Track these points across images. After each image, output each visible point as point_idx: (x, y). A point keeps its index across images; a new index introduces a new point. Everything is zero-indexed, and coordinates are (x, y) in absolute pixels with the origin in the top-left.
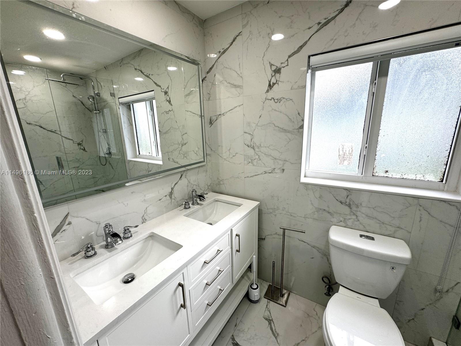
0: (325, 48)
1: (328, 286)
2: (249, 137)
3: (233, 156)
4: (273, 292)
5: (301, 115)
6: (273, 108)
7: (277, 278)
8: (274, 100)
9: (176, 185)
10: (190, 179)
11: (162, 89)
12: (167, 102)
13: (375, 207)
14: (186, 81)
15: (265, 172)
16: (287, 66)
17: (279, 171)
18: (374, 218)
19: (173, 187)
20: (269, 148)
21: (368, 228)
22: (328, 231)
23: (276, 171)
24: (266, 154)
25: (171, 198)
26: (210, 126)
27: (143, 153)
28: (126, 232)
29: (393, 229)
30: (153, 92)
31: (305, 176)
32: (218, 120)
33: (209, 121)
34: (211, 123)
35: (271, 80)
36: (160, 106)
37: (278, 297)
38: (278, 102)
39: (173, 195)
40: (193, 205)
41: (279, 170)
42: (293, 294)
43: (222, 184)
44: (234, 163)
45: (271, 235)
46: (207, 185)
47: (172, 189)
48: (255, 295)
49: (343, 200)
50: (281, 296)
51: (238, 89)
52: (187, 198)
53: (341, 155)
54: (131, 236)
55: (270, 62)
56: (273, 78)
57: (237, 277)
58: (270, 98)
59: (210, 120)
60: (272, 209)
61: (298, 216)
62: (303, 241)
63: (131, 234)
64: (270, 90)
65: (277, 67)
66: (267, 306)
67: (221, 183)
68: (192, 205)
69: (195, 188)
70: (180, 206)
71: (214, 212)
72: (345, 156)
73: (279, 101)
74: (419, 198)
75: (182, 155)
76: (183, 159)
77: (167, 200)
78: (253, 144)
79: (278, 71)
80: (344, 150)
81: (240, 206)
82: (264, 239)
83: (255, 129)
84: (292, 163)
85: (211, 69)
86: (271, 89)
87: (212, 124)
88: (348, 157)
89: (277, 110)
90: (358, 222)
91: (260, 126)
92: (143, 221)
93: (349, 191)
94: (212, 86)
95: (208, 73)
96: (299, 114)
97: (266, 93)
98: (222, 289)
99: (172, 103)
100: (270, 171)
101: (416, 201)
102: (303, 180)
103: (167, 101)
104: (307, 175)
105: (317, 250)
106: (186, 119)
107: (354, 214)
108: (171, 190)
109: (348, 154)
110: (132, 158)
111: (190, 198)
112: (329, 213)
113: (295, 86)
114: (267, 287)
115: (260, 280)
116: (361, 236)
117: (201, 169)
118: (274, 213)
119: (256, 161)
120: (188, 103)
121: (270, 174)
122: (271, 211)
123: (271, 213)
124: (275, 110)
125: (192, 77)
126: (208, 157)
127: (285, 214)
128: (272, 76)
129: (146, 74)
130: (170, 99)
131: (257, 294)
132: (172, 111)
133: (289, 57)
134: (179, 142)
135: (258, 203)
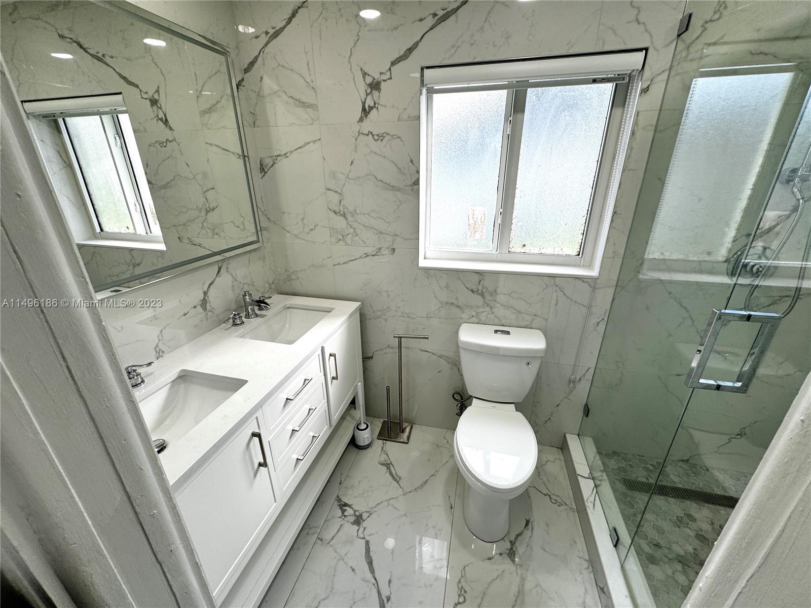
0: (444, 58)
1: (459, 405)
2: (335, 198)
3: (311, 230)
4: (389, 429)
5: (414, 162)
6: (373, 150)
7: (395, 410)
8: (373, 136)
9: (212, 286)
10: (236, 275)
11: (142, 93)
12: (160, 123)
13: (511, 293)
14: (201, 83)
15: (365, 255)
16: (389, 79)
17: (387, 252)
18: (509, 307)
19: (205, 289)
20: (369, 216)
21: (504, 322)
22: (457, 333)
23: (383, 251)
24: (367, 225)
25: (205, 309)
26: (261, 175)
27: (111, 228)
28: (131, 376)
29: (529, 318)
30: (120, 97)
31: (425, 258)
32: (276, 165)
33: (259, 166)
34: (263, 169)
35: (365, 100)
36: (142, 129)
37: (397, 434)
38: (380, 140)
39: (208, 305)
40: (249, 318)
41: (387, 250)
42: (416, 425)
43: (295, 279)
44: (313, 242)
45: (382, 350)
46: (268, 282)
47: (205, 293)
48: (365, 437)
49: (475, 288)
50: (401, 431)
51: (309, 110)
52: (234, 306)
53: (471, 224)
54: (143, 381)
55: (363, 69)
56: (369, 97)
57: (336, 417)
58: (367, 133)
59: (261, 165)
60: (380, 311)
61: (418, 317)
62: (426, 351)
63: (142, 378)
64: (365, 118)
65: (374, 79)
66: (382, 448)
67: (293, 277)
68: (246, 318)
69: (246, 288)
70: (224, 323)
71: (287, 326)
72: (477, 226)
73: (381, 138)
74: (555, 277)
75: (209, 230)
76: (212, 237)
77: (198, 314)
78: (344, 209)
79: (375, 86)
80: (475, 217)
81: (330, 312)
82: (372, 357)
83: (345, 184)
84: (406, 239)
85: (252, 64)
86: (366, 116)
87: (266, 173)
88: (480, 227)
89: (379, 152)
90: (493, 315)
91: (352, 179)
92: (157, 355)
93: (481, 275)
94: (257, 100)
95: (246, 71)
96: (412, 161)
97: (358, 122)
98: (317, 435)
99: (171, 125)
100: (374, 253)
101: (552, 280)
102: (422, 263)
103: (159, 119)
104: (427, 256)
105: (445, 360)
106: (208, 160)
107: (488, 305)
108: (203, 295)
109: (479, 223)
110: (85, 240)
111: (239, 307)
112: (458, 307)
113: (405, 116)
114: (380, 425)
115: (369, 418)
116: (496, 332)
117: (253, 254)
118: (383, 317)
119: (350, 236)
120: (209, 129)
121: (373, 258)
122: (379, 313)
123: (379, 317)
124: (375, 153)
125: (213, 76)
126: (264, 233)
127: (400, 316)
128: (367, 93)
129: (95, 54)
130: (165, 115)
131: (368, 435)
132: (174, 143)
133: (392, 63)
134: (200, 206)
135: (360, 303)
